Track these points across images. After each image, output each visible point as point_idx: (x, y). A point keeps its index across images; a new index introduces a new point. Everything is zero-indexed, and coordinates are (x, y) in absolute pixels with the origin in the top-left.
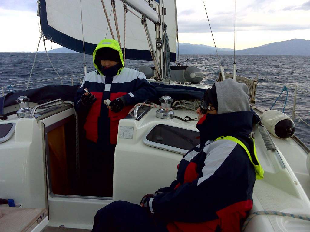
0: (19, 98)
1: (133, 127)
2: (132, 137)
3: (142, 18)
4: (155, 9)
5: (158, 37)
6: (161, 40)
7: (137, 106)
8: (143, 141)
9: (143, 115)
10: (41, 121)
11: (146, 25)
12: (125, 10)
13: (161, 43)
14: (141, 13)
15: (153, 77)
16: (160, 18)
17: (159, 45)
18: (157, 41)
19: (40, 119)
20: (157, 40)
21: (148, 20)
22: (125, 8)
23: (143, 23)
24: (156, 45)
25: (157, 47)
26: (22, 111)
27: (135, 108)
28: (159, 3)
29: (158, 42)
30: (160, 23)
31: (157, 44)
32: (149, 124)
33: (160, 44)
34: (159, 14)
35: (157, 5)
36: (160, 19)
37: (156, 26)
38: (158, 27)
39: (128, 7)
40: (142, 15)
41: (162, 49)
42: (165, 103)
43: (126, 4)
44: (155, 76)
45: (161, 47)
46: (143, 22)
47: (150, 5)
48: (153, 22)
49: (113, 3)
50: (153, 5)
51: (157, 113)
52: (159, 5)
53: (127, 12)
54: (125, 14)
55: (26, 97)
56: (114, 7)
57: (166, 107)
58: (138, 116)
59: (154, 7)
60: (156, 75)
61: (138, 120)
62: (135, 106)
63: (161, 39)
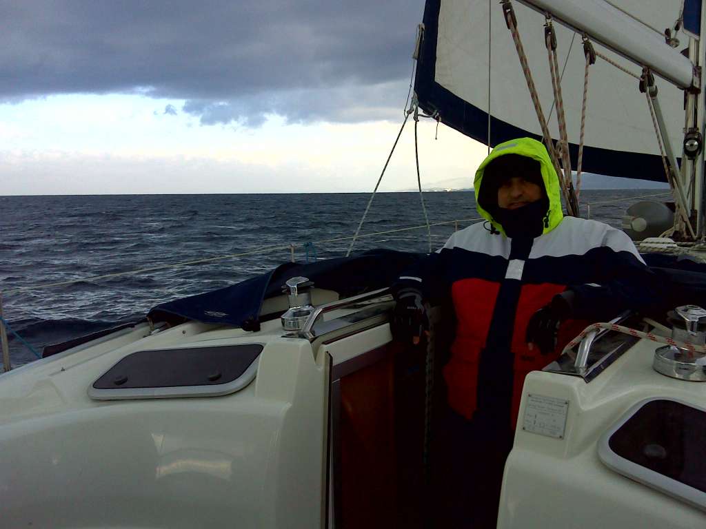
0: (288, 283)
1: (566, 403)
2: (561, 434)
3: (641, 77)
4: (686, 53)
5: (690, 124)
6: (700, 131)
7: (592, 331)
8: (597, 453)
9: (608, 363)
10: (325, 347)
11: (653, 94)
12: (588, 55)
13: (697, 140)
14: (639, 62)
15: (670, 232)
16: (700, 74)
17: (692, 145)
18: (687, 135)
19: (324, 343)
20: (689, 133)
21: (658, 81)
22: (588, 49)
23: (642, 89)
24: (685, 146)
25: (686, 151)
26: (295, 314)
27: (585, 337)
28: (699, 35)
29: (689, 137)
30: (697, 86)
31: (687, 144)
32: (626, 393)
33: (696, 143)
34: (697, 63)
35: (693, 41)
36: (700, 77)
37: (686, 95)
38: (691, 98)
39: (596, 47)
40: (642, 69)
41: (700, 157)
42: (686, 329)
43: (591, 41)
44: (677, 227)
45: (697, 150)
46: (646, 84)
47: (668, 41)
48: (675, 87)
49: (549, 38)
50: (677, 41)
51: (657, 358)
52: (698, 42)
53: (592, 61)
54: (587, 66)
55: (307, 279)
56: (554, 48)
57: (687, 342)
58: (590, 362)
59: (682, 47)
60: (678, 225)
61: (589, 378)
62: (585, 331)
63: (698, 129)
